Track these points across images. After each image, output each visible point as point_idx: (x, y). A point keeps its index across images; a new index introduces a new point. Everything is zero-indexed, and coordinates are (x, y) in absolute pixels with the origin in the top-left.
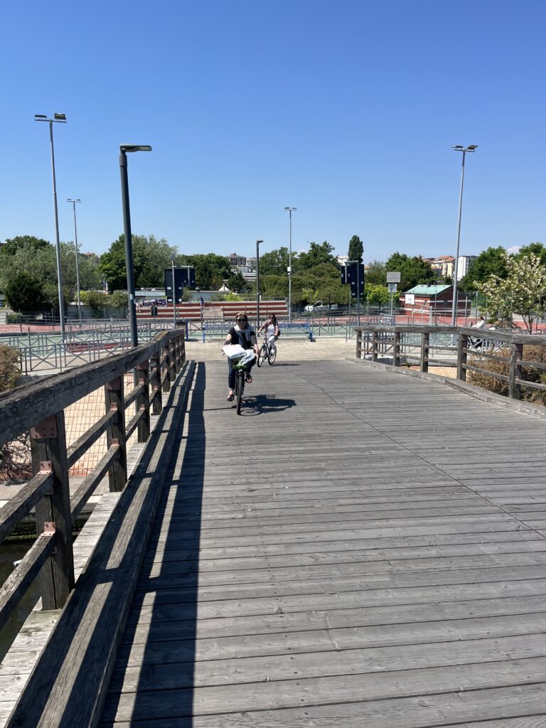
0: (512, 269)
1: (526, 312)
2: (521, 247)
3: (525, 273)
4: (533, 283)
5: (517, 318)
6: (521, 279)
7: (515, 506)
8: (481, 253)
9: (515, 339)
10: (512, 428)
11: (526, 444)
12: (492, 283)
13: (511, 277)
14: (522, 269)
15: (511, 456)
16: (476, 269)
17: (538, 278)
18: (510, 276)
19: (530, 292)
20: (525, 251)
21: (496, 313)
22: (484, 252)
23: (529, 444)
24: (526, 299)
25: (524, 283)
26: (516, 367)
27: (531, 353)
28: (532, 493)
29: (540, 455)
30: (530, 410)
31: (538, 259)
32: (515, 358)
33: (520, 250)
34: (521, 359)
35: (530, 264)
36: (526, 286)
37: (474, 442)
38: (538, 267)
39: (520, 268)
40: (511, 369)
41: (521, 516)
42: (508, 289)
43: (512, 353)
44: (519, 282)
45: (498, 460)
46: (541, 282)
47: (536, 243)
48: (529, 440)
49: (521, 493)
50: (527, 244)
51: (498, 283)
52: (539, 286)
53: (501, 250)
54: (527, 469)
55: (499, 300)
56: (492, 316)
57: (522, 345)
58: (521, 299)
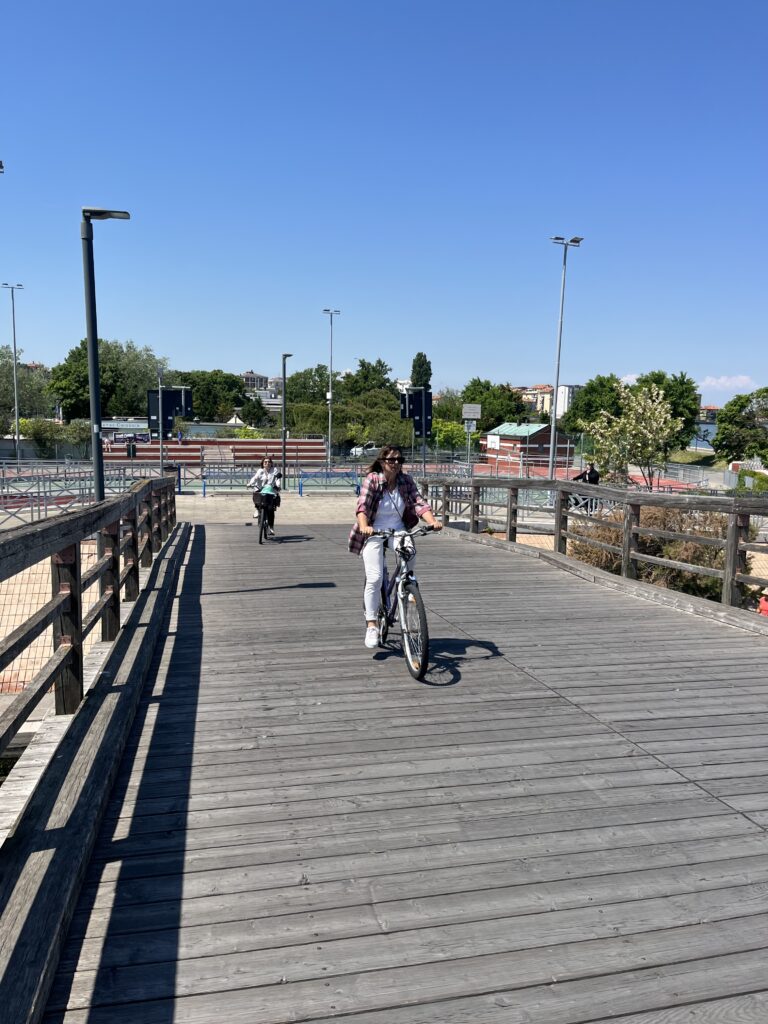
0: (628, 404)
1: (645, 463)
2: (638, 376)
3: (645, 410)
4: (655, 425)
5: (634, 471)
6: (640, 418)
7: (629, 723)
8: (588, 382)
9: (630, 497)
10: (624, 617)
11: (643, 639)
12: (602, 422)
13: (627, 416)
14: (640, 404)
15: (624, 656)
16: (581, 404)
17: (661, 417)
18: (626, 414)
19: (650, 436)
20: (644, 381)
21: (607, 462)
22: (591, 380)
23: (648, 639)
24: (645, 445)
25: (643, 424)
26: (632, 536)
27: (651, 518)
28: (648, 705)
29: (660, 654)
30: (648, 592)
31: (662, 392)
32: (630, 523)
33: (638, 380)
34: (638, 525)
35: (651, 398)
36: (645, 428)
37: (576, 637)
38: (660, 403)
39: (638, 404)
40: (626, 539)
41: (634, 737)
42: (622, 431)
43: (625, 516)
44: (637, 421)
45: (608, 662)
46: (665, 423)
47: (657, 372)
48: (647, 634)
49: (637, 706)
50: (647, 373)
51: (610, 422)
52: (661, 429)
53: (612, 378)
54: (645, 672)
55: (611, 445)
56: (602, 467)
57: (639, 506)
58: (639, 445)
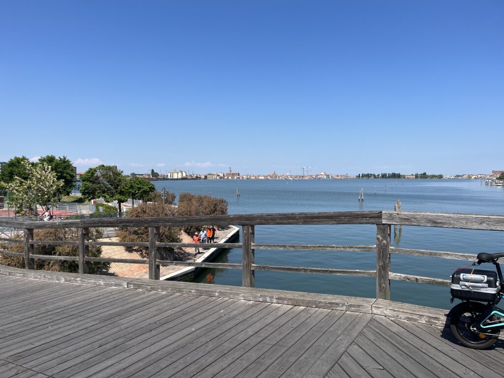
0: (31, 173)
1: (45, 203)
2: (40, 158)
3: (41, 176)
4: (47, 183)
5: (40, 208)
6: (39, 180)
7: (18, 355)
8: (10, 160)
9: (27, 225)
10: (24, 292)
11: (34, 302)
12: (17, 183)
13: (31, 180)
15: (21, 315)
16: (6, 173)
17: (51, 180)
18: (30, 178)
19: (46, 190)
20: (42, 161)
21: (21, 205)
22: (11, 159)
23: (37, 302)
24: (44, 194)
25: (41, 183)
26: (29, 246)
28: (31, 341)
29: (43, 309)
30: (40, 275)
31: (50, 167)
32: (27, 239)
33: (39, 160)
34: (33, 239)
35: (44, 170)
36: (42, 185)
38: (50, 172)
39: (37, 173)
40: (26, 248)
41: (20, 362)
42: (29, 188)
43: (25, 236)
44: (37, 182)
45: (10, 322)
46: (53, 182)
47: (50, 156)
48: (36, 299)
49: (25, 343)
50: (44, 156)
51: (21, 183)
52: (52, 186)
53: (24, 159)
54: (32, 322)
55: (23, 195)
56: (18, 208)
57: (32, 230)
58: (40, 194)
